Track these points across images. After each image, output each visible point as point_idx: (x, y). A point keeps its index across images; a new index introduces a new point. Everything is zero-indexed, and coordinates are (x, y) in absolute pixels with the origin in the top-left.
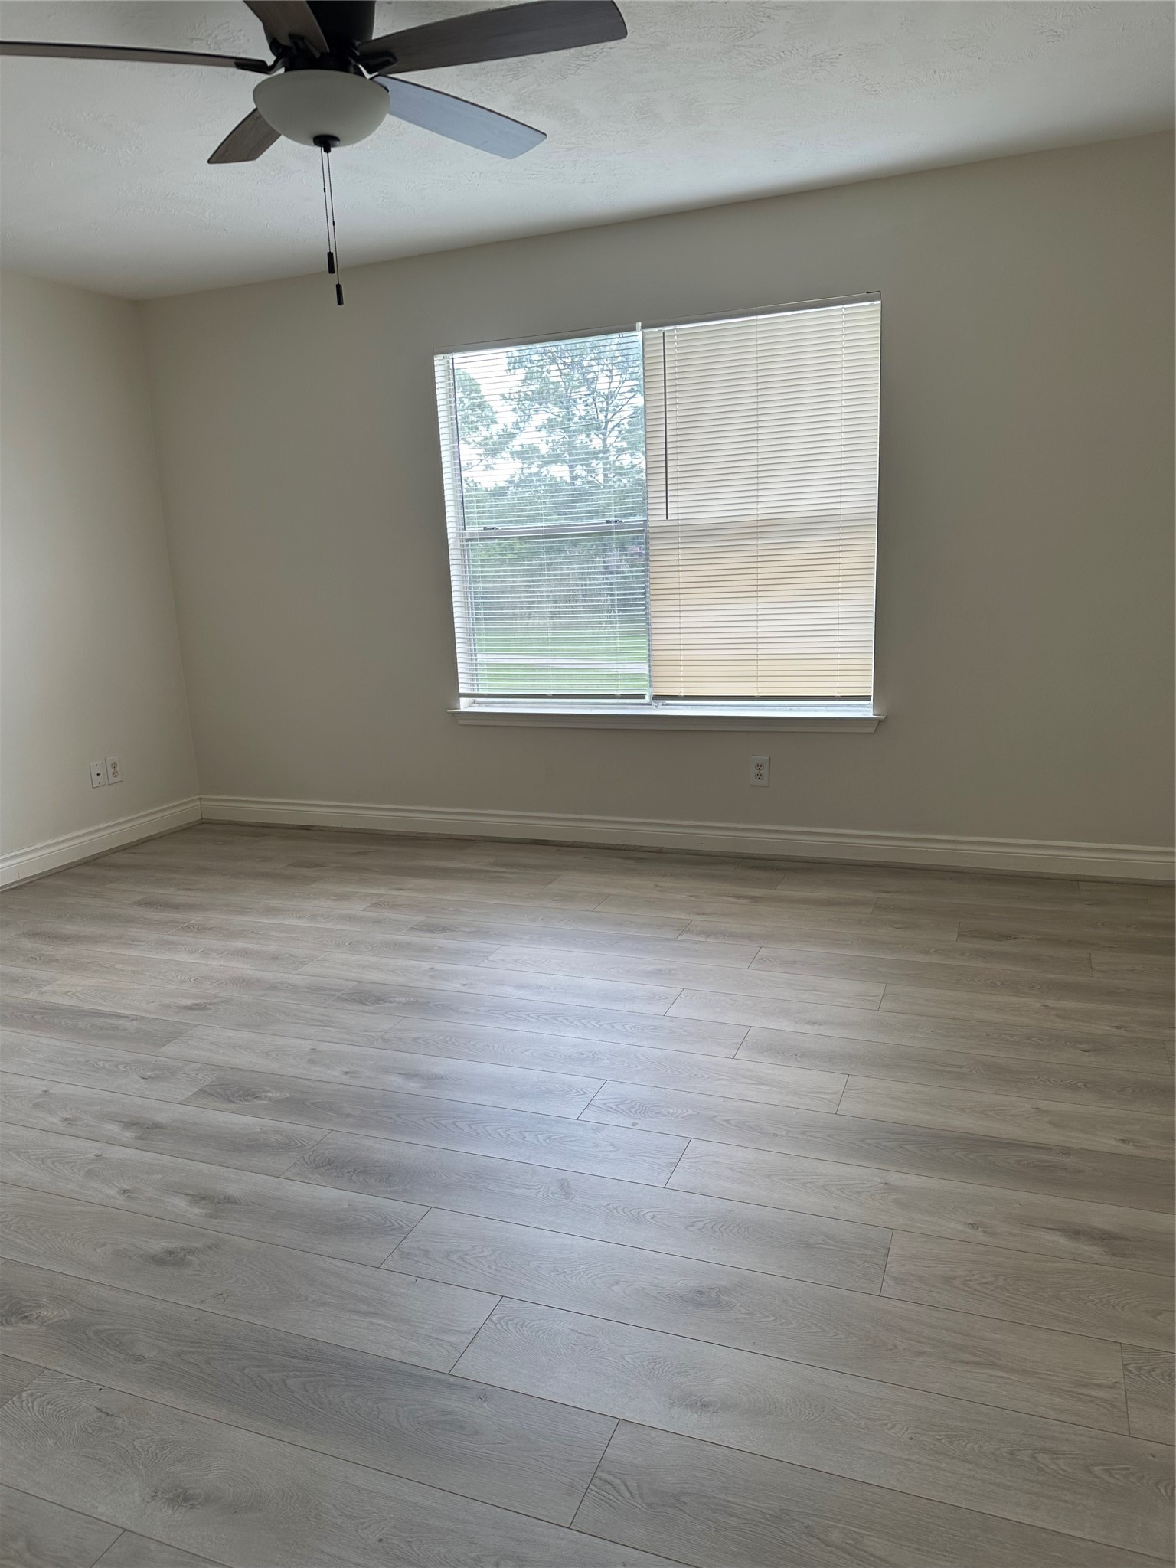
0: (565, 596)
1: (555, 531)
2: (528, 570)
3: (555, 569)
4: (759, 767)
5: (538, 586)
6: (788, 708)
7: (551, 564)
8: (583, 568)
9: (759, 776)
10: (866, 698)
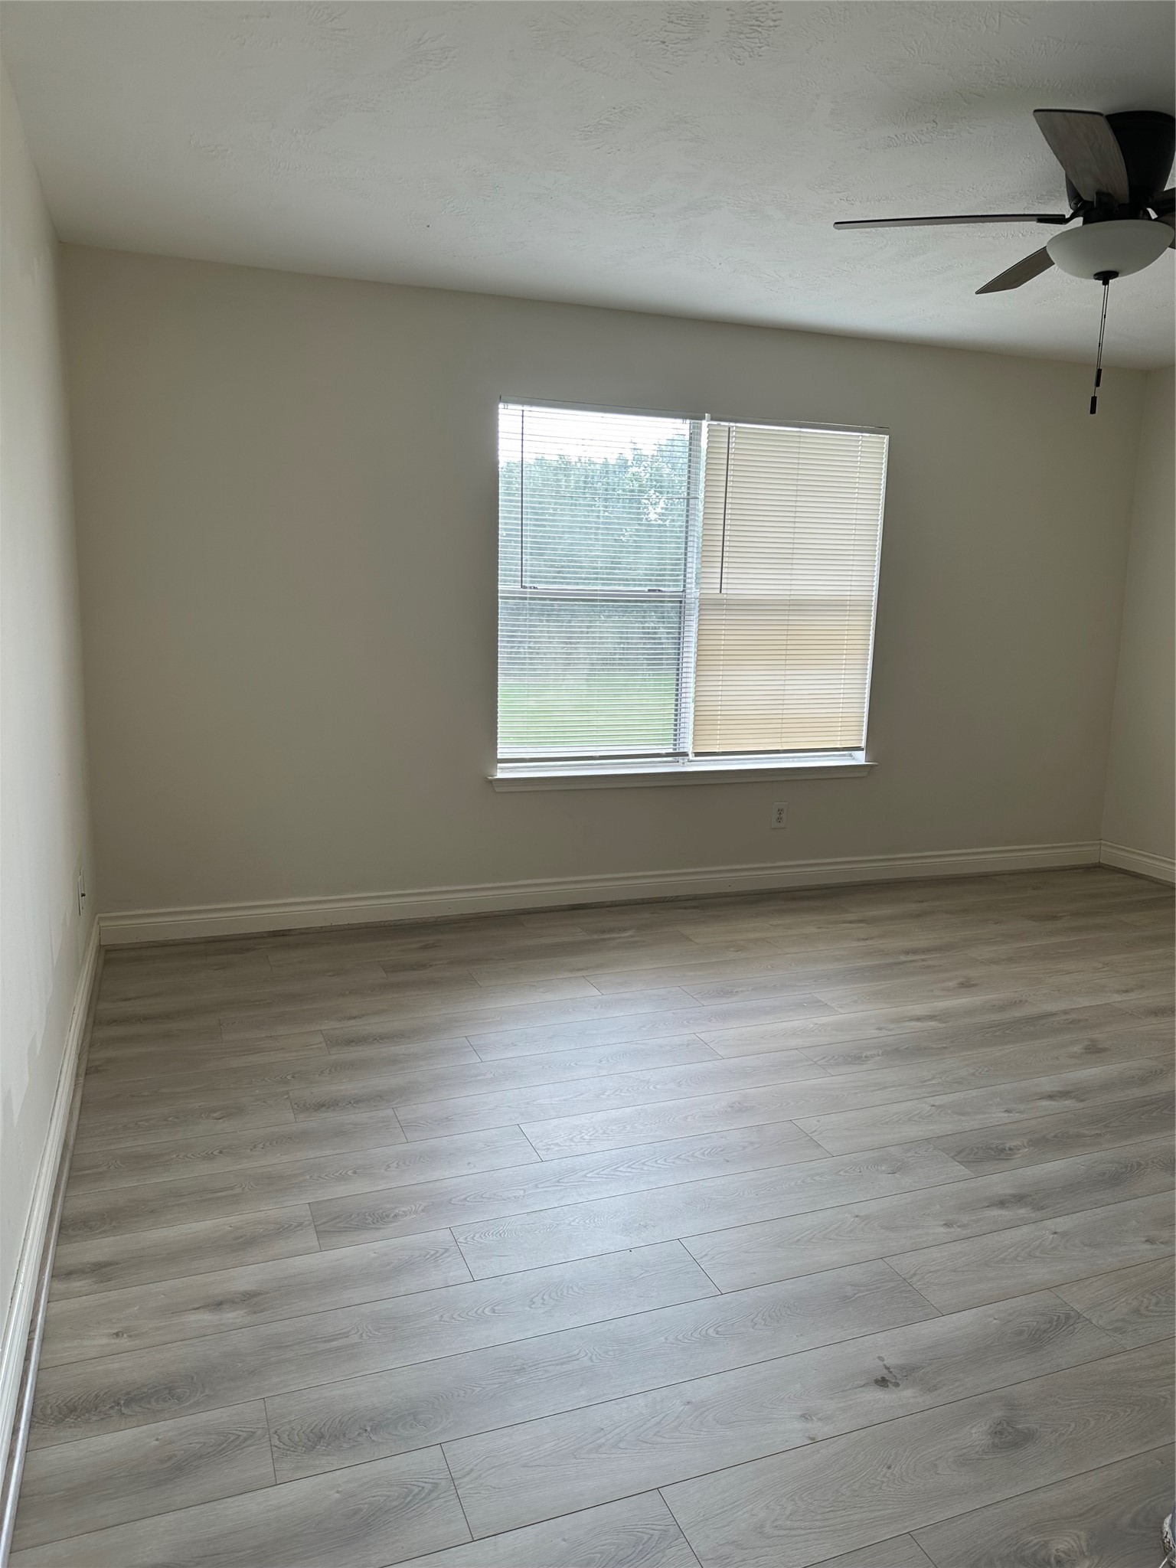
0: (602, 659)
1: (596, 595)
2: (566, 632)
3: (593, 632)
4: (780, 811)
5: (576, 648)
6: (791, 760)
7: (590, 627)
8: (622, 633)
9: (779, 820)
10: (859, 749)
